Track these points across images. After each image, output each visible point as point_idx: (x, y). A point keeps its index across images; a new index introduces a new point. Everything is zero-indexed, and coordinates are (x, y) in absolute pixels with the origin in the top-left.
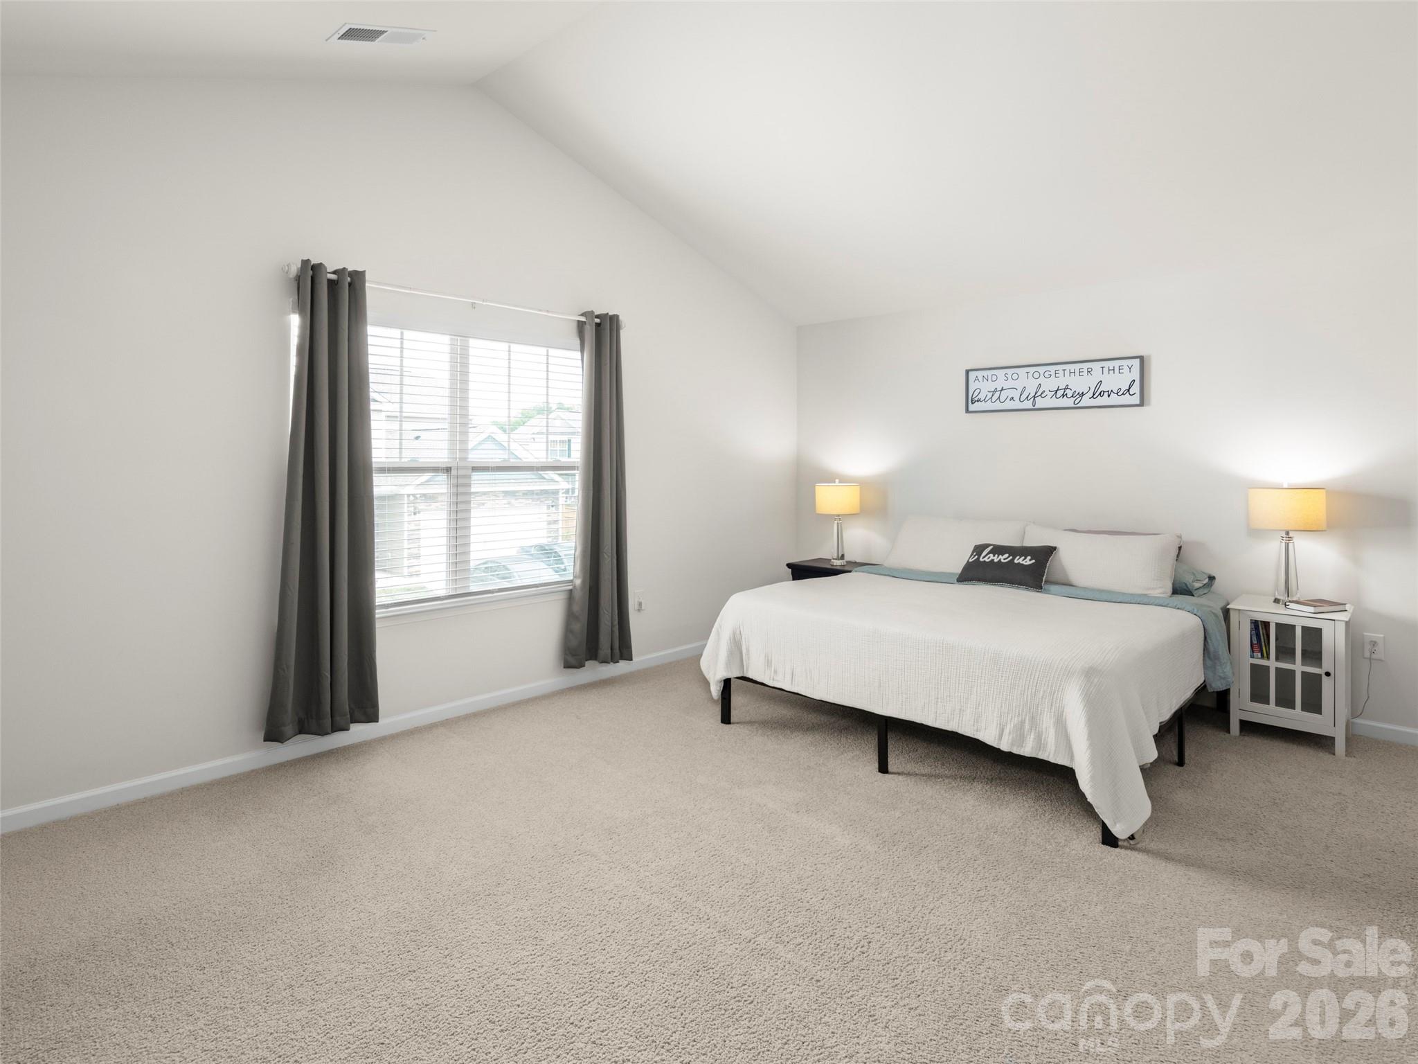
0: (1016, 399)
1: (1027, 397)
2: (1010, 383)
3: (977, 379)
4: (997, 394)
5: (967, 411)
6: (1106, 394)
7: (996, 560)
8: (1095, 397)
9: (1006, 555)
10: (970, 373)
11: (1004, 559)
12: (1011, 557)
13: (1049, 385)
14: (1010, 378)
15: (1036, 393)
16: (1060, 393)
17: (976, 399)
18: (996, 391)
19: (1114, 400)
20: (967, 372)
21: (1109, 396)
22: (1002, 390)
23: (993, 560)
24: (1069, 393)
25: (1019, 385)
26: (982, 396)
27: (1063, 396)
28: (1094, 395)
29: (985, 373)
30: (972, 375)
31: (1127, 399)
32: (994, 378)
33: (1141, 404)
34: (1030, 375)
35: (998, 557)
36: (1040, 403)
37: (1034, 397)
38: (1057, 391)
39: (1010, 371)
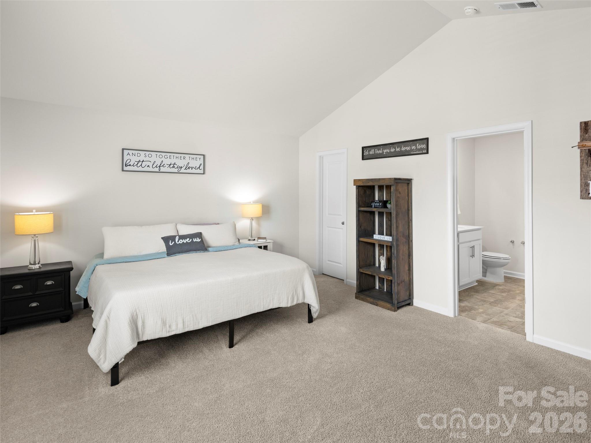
0: (151, 166)
1: (156, 166)
2: (147, 159)
3: (128, 154)
4: (140, 163)
5: (123, 170)
6: (191, 168)
7: (185, 242)
8: (186, 169)
9: (188, 239)
10: (125, 151)
11: (189, 241)
12: (191, 240)
13: (167, 161)
14: (147, 156)
15: (160, 165)
16: (172, 166)
17: (128, 164)
18: (139, 161)
19: (194, 171)
20: (123, 149)
21: (192, 169)
22: (143, 161)
23: (183, 242)
24: (176, 166)
25: (152, 160)
26: (132, 163)
27: (173, 167)
28: (186, 168)
29: (134, 152)
30: (126, 152)
31: (198, 171)
32: (139, 155)
33: (204, 174)
34: (158, 156)
35: (185, 240)
36: (162, 169)
37: (160, 166)
38: (170, 165)
39: (147, 153)
